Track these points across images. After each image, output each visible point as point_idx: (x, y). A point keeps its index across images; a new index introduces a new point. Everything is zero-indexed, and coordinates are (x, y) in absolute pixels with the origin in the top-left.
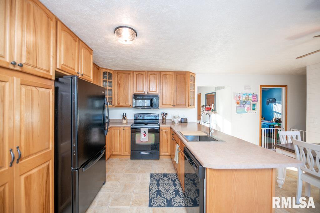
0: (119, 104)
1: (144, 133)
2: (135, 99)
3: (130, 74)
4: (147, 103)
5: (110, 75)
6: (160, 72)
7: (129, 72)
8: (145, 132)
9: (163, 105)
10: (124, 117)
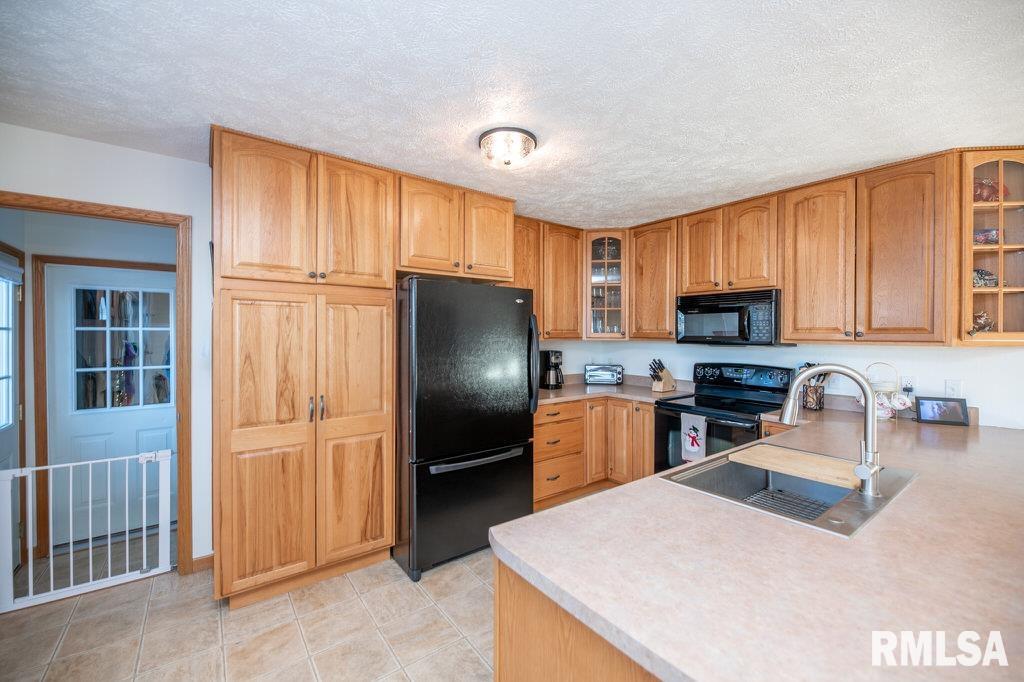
0: (639, 329)
1: (693, 434)
2: (685, 313)
3: (670, 228)
4: (729, 323)
5: (616, 243)
6: (782, 195)
7: (666, 224)
8: (695, 429)
9: (796, 329)
10: (657, 370)
